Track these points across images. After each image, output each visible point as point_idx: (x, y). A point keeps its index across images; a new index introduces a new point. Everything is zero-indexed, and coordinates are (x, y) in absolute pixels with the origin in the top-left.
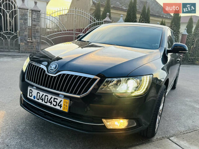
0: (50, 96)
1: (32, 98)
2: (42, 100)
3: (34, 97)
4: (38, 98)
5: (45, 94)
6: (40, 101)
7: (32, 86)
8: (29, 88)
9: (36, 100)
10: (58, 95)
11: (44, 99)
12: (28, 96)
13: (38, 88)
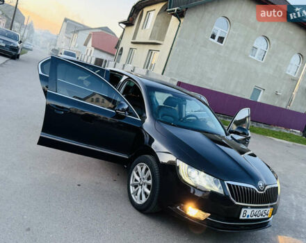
0: (262, 210)
1: (246, 218)
3: (248, 216)
5: (258, 210)
6: (254, 217)
7: (246, 207)
8: (243, 210)
9: (250, 218)
10: (267, 207)
11: (257, 214)
12: (241, 217)
13: (252, 207)
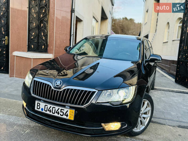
0: (57, 108)
2: (50, 111)
3: (42, 109)
4: (46, 110)
5: (52, 106)
6: (48, 112)
7: (40, 100)
8: (36, 102)
9: (44, 111)
11: (51, 110)
12: (36, 109)
13: (45, 102)
